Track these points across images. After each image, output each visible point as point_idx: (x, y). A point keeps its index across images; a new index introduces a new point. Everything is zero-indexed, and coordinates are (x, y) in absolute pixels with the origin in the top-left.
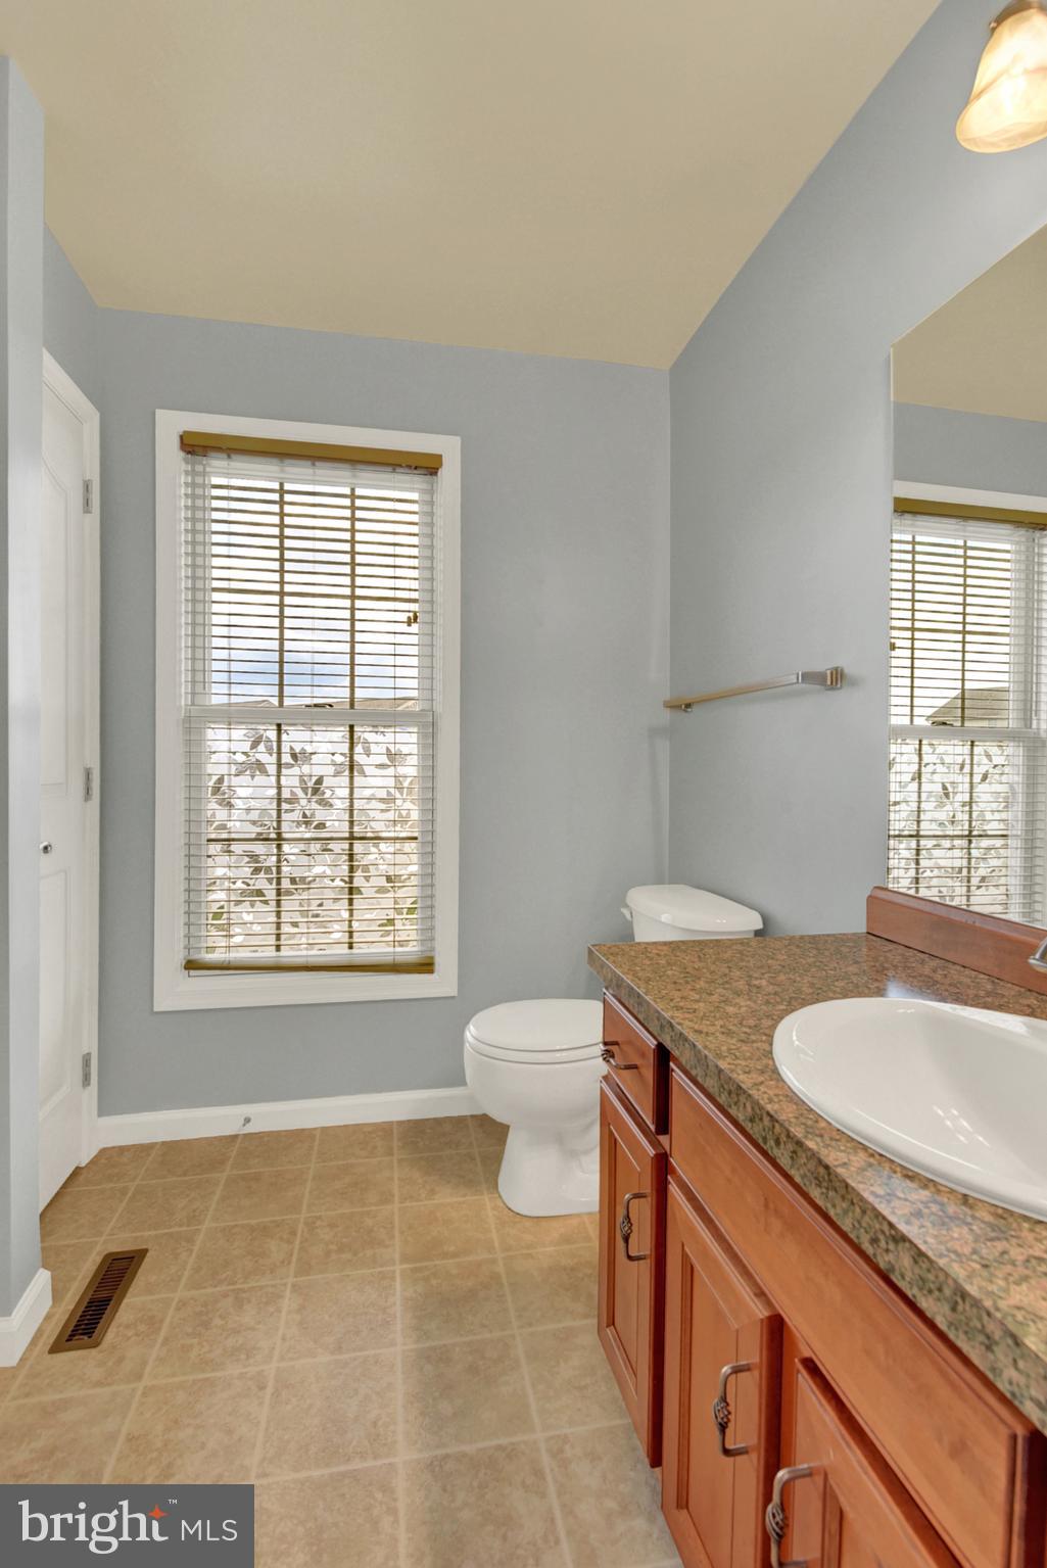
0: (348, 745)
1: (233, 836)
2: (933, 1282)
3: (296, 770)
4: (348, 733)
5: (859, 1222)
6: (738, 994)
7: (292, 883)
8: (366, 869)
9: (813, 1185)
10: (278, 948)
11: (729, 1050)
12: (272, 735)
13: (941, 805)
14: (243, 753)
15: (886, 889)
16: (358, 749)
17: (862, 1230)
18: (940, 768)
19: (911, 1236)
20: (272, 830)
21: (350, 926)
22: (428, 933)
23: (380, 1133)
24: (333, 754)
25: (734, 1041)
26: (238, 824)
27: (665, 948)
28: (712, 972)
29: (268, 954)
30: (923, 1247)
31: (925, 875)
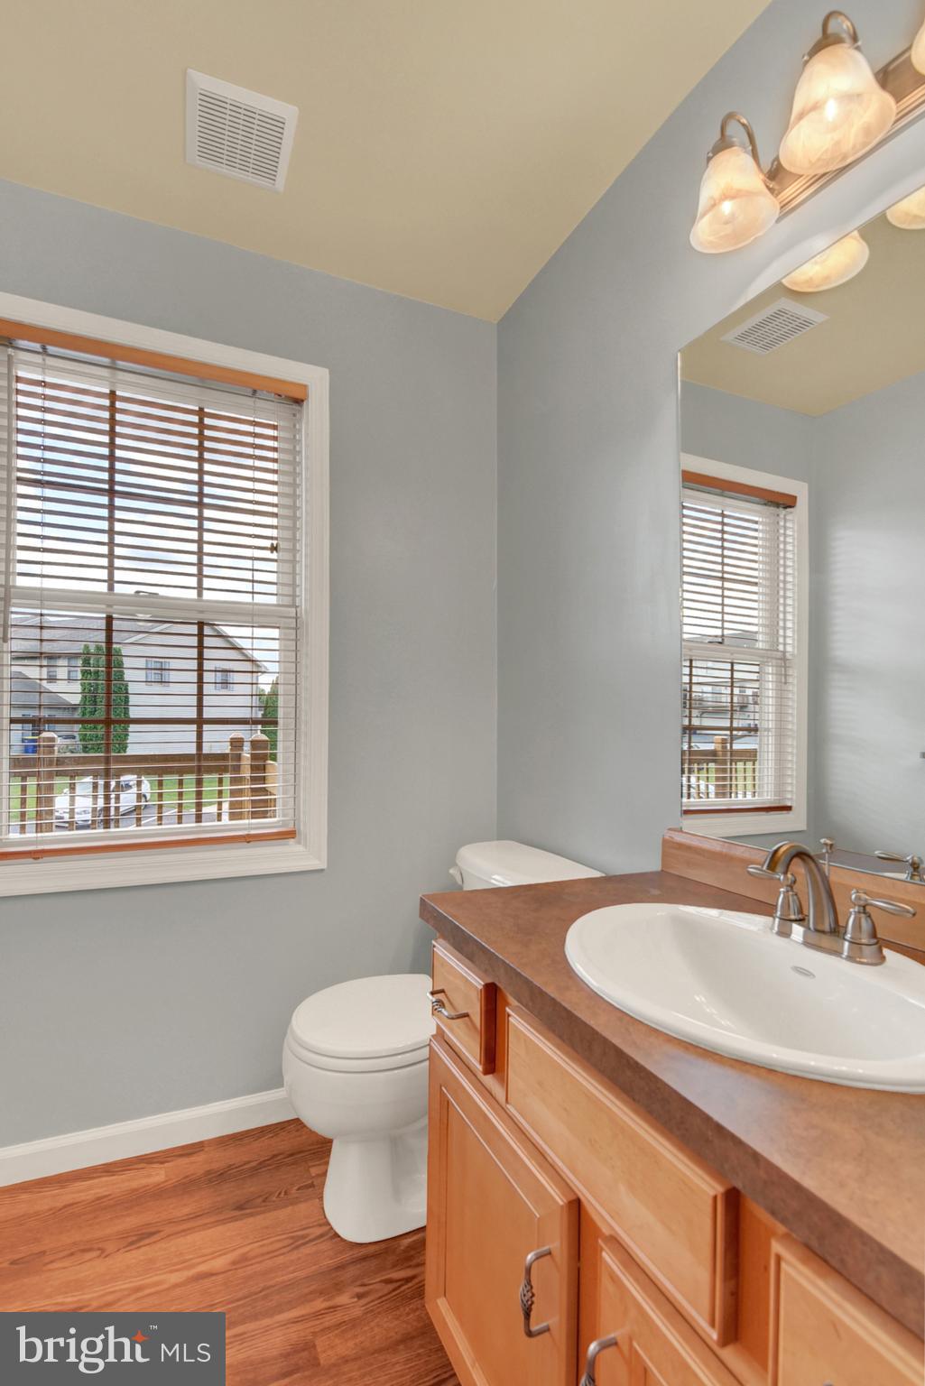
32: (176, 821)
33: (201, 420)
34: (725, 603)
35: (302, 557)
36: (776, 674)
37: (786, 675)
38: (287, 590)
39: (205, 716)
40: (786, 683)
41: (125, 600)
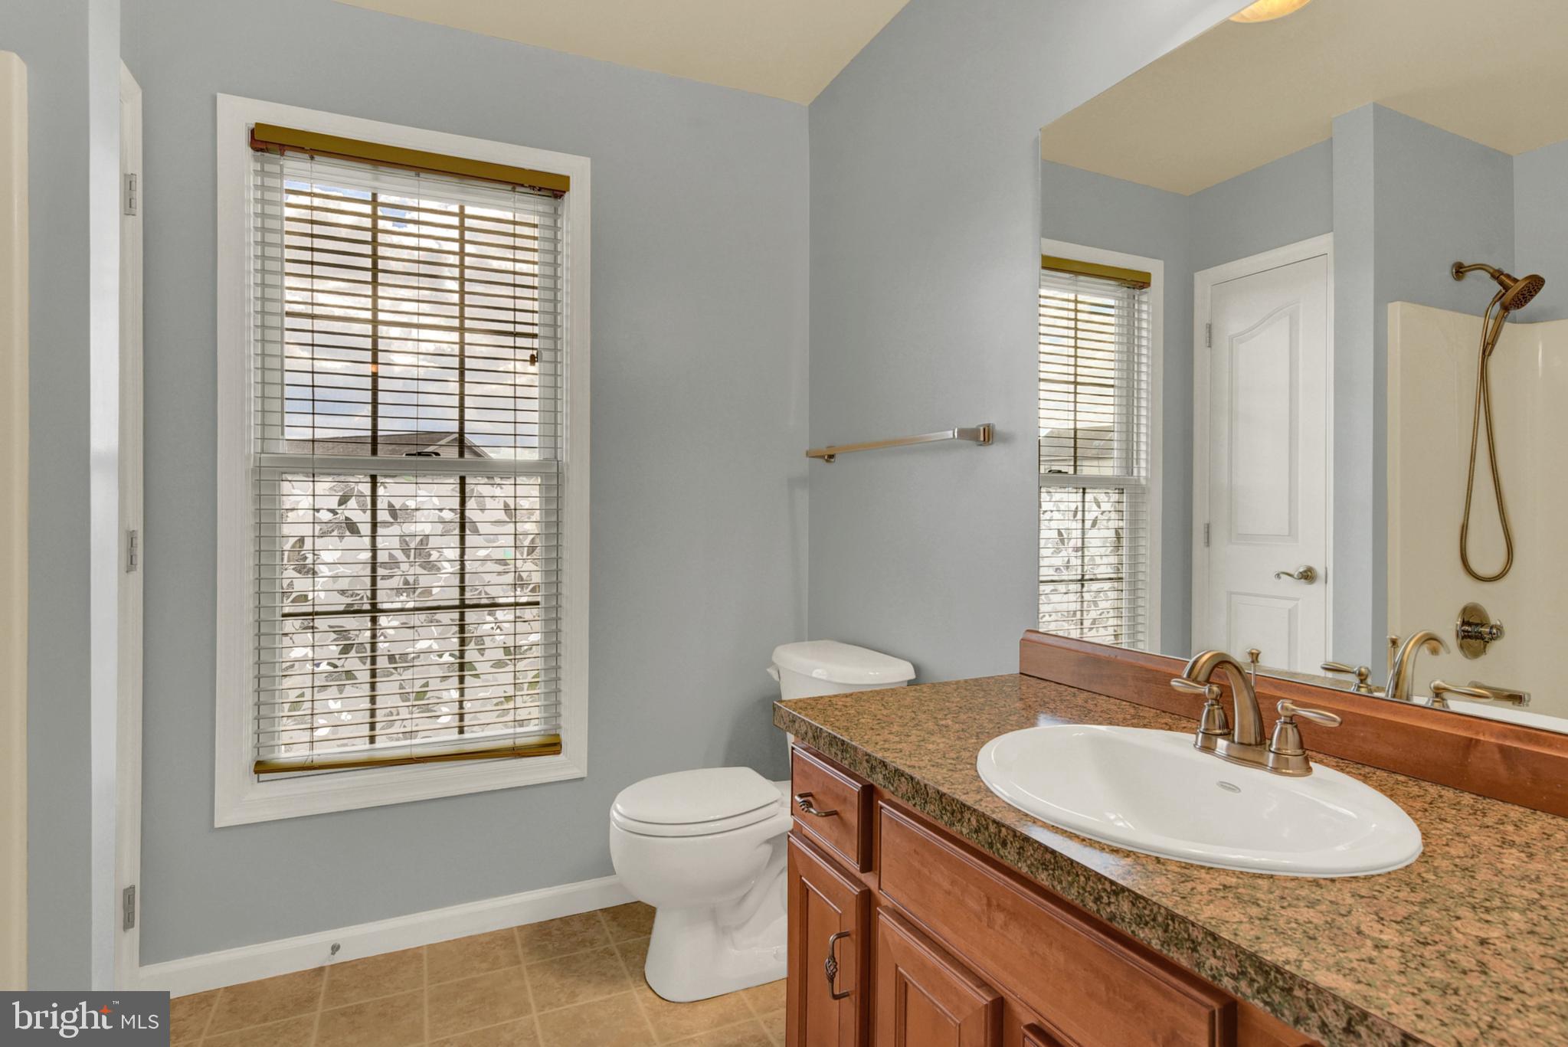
0: (458, 499)
1: (318, 609)
2: (1148, 916)
3: (395, 529)
4: (458, 486)
5: (1084, 889)
6: (932, 733)
7: (390, 663)
8: (480, 639)
9: (1040, 871)
10: (372, 739)
11: (944, 778)
12: (366, 489)
13: (1058, 551)
14: (329, 510)
15: (1038, 632)
16: (471, 504)
17: (1087, 894)
18: (1056, 515)
19: (1129, 887)
20: (365, 600)
21: (461, 707)
22: (553, 707)
23: (500, 942)
24: (441, 510)
25: (945, 771)
26: (322, 595)
27: (848, 699)
28: (901, 717)
29: (359, 748)
30: (1139, 892)
31: (1044, 620)
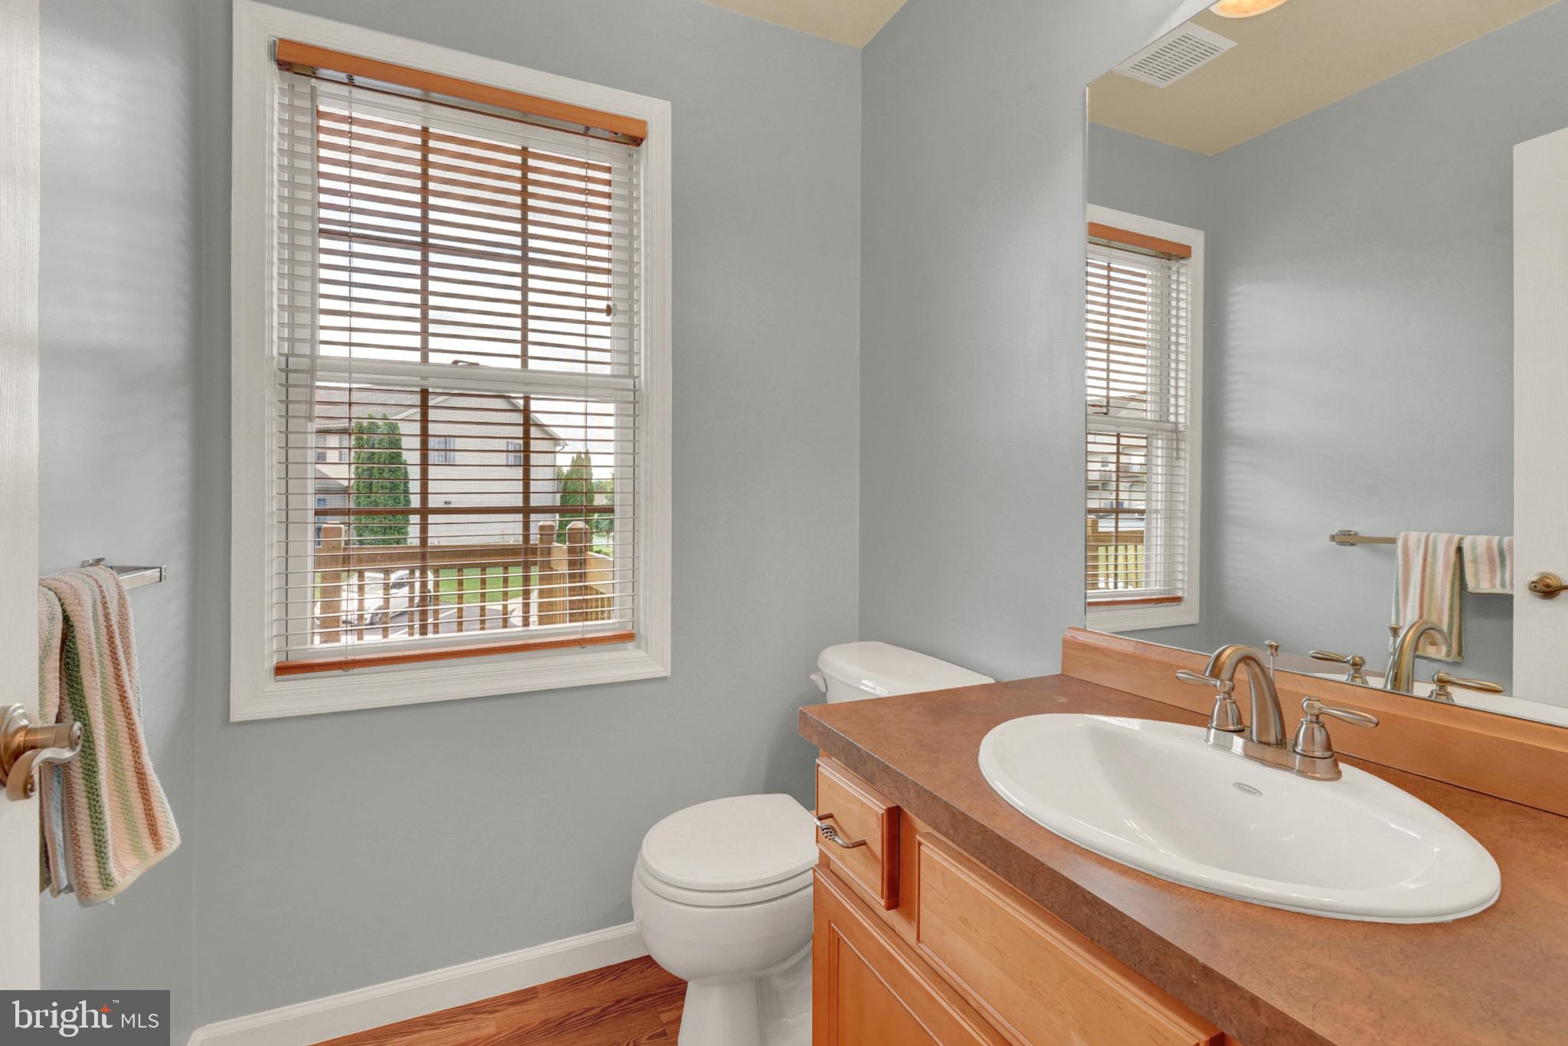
32: (501, 625)
33: (525, 161)
34: (1111, 368)
35: (641, 319)
36: (1167, 448)
37: (1178, 450)
38: (624, 359)
39: (532, 504)
40: (1178, 458)
41: (441, 371)
